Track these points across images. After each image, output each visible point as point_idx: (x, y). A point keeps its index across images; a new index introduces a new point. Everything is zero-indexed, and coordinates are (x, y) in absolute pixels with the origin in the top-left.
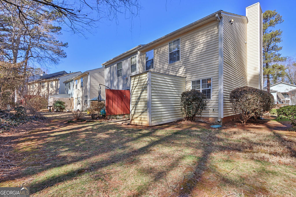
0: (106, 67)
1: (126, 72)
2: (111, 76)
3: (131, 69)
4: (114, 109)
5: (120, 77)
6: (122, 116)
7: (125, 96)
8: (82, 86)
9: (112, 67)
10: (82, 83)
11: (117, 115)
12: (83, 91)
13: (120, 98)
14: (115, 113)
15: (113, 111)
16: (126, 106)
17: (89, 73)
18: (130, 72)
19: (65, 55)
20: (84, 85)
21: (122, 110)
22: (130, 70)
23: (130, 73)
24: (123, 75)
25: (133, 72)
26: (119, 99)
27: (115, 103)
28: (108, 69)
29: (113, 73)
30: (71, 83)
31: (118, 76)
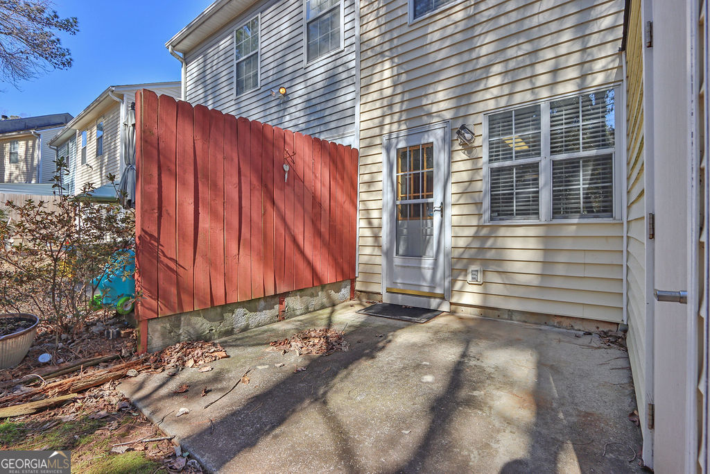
0: (187, 57)
1: (280, 61)
2: (206, 97)
3: (304, 43)
4: (212, 263)
5: (247, 94)
6: (265, 309)
7: (286, 168)
8: (99, 153)
9: (211, 52)
10: (99, 139)
11: (228, 307)
12: (101, 171)
13: (255, 181)
14: (219, 291)
15: (199, 275)
16: (295, 241)
17: (121, 97)
18: (305, 57)
19: (68, 57)
20: (105, 147)
21: (266, 265)
22: (304, 50)
23: (304, 64)
24: (263, 83)
25: (314, 59)
26: (245, 188)
27: (214, 214)
28: (194, 68)
29: (216, 78)
30: (70, 144)
31: (240, 88)
